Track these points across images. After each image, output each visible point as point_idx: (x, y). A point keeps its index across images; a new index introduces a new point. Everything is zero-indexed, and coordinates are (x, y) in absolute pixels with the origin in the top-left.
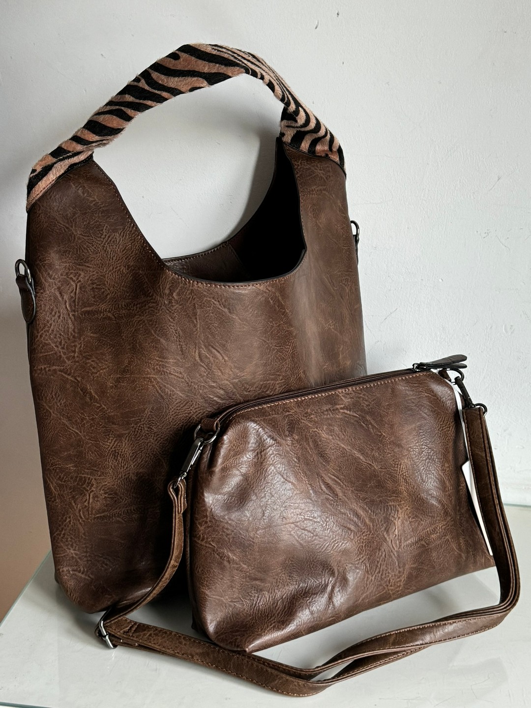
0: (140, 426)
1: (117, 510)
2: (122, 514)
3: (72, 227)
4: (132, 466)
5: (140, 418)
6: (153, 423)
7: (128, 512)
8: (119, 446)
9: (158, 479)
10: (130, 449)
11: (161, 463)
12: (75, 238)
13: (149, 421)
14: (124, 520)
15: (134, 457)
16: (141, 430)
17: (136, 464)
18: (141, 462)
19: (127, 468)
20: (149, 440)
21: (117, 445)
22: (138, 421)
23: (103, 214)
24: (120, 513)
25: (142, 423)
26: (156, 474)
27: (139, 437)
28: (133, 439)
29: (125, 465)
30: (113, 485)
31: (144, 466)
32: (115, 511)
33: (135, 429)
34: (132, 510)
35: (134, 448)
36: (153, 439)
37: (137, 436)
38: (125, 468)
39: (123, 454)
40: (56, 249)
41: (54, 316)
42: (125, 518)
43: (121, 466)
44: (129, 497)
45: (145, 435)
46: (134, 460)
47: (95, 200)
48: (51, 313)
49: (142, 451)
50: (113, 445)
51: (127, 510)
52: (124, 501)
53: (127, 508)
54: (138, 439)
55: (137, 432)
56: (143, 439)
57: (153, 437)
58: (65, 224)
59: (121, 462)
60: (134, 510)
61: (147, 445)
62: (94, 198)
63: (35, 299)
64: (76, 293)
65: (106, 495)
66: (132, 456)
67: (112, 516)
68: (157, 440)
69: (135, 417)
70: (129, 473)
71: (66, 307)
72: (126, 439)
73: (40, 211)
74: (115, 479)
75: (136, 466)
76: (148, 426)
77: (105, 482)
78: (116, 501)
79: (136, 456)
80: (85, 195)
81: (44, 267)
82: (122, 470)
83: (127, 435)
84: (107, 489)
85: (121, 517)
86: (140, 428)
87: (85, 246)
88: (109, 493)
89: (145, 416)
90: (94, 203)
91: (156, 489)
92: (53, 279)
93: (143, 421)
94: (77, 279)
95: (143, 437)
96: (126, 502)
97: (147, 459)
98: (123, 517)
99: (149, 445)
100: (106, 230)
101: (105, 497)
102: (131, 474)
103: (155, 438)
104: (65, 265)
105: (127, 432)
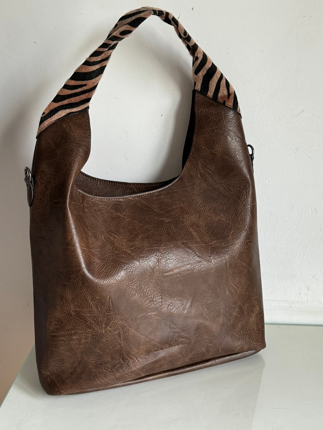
0: (76, 281)
1: (62, 333)
2: (66, 335)
3: (57, 149)
4: (72, 306)
5: (76, 276)
6: (85, 280)
7: (69, 334)
8: (64, 292)
9: (88, 315)
10: (71, 295)
11: (91, 305)
12: (57, 156)
13: (83, 279)
14: (67, 340)
15: (73, 300)
16: (77, 283)
17: (74, 305)
18: (78, 304)
19: (69, 307)
20: (82, 290)
21: (63, 291)
22: (76, 277)
23: (77, 145)
24: (65, 334)
25: (78, 279)
26: (87, 313)
27: (76, 288)
28: (72, 289)
29: (68, 305)
30: (60, 317)
31: (79, 307)
32: (61, 333)
33: (74, 282)
34: (72, 333)
35: (73, 295)
36: (85, 290)
37: (75, 288)
38: (67, 307)
39: (66, 298)
40: (46, 162)
41: (41, 203)
42: (68, 338)
43: (65, 306)
44: (70, 325)
45: (80, 287)
46: (73, 303)
47: (75, 136)
48: (40, 201)
49: (78, 297)
50: (61, 291)
51: (69, 333)
52: (67, 327)
53: (69, 332)
54: (76, 289)
55: (75, 284)
56: (78, 290)
57: (85, 289)
58: (54, 147)
59: (65, 303)
60: (73, 333)
61: (81, 294)
62: (75, 134)
63: (33, 191)
64: (52, 190)
65: (56, 322)
66: (72, 300)
67: (60, 336)
68: (87, 291)
69: (73, 275)
70: (70, 310)
71: (47, 199)
72: (68, 289)
73: (43, 138)
74: (62, 313)
75: (74, 307)
76: (82, 281)
77: (56, 314)
78: (62, 327)
79: (74, 300)
80: (70, 131)
81: (39, 172)
82: (66, 308)
83: (69, 286)
84: (57, 319)
85: (65, 337)
86: (77, 282)
87: (61, 161)
88: (58, 321)
89: (80, 275)
90: (74, 137)
91: (88, 321)
92: (43, 180)
93: (79, 278)
94: (54, 181)
95: (79, 289)
96: (68, 328)
97: (81, 303)
98: (66, 338)
99: (82, 294)
100: (75, 153)
101: (56, 324)
102: (71, 311)
103: (87, 290)
104: (50, 172)
105: (69, 284)
